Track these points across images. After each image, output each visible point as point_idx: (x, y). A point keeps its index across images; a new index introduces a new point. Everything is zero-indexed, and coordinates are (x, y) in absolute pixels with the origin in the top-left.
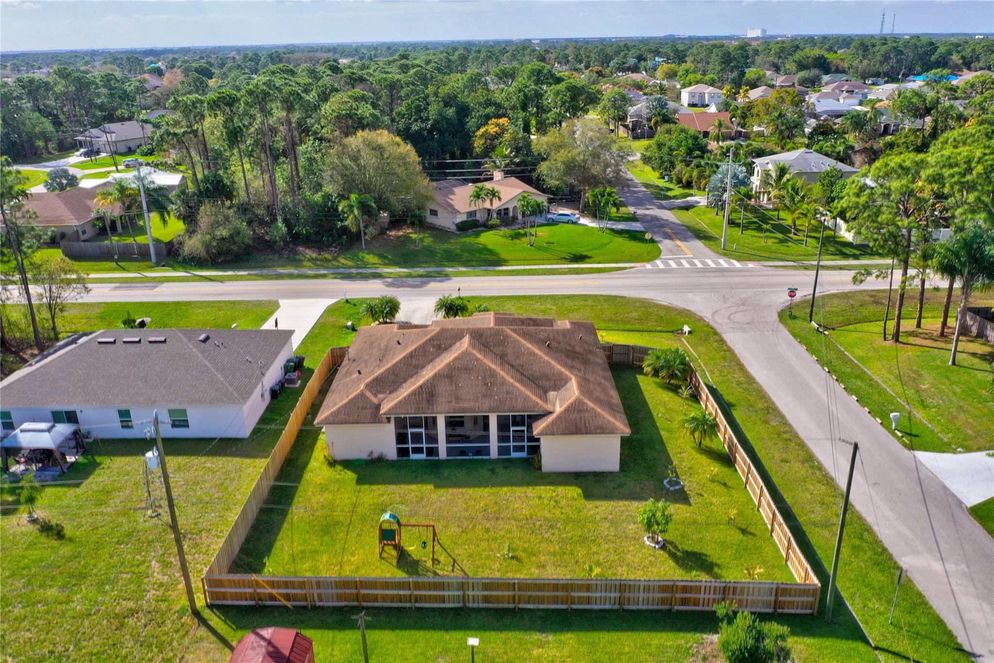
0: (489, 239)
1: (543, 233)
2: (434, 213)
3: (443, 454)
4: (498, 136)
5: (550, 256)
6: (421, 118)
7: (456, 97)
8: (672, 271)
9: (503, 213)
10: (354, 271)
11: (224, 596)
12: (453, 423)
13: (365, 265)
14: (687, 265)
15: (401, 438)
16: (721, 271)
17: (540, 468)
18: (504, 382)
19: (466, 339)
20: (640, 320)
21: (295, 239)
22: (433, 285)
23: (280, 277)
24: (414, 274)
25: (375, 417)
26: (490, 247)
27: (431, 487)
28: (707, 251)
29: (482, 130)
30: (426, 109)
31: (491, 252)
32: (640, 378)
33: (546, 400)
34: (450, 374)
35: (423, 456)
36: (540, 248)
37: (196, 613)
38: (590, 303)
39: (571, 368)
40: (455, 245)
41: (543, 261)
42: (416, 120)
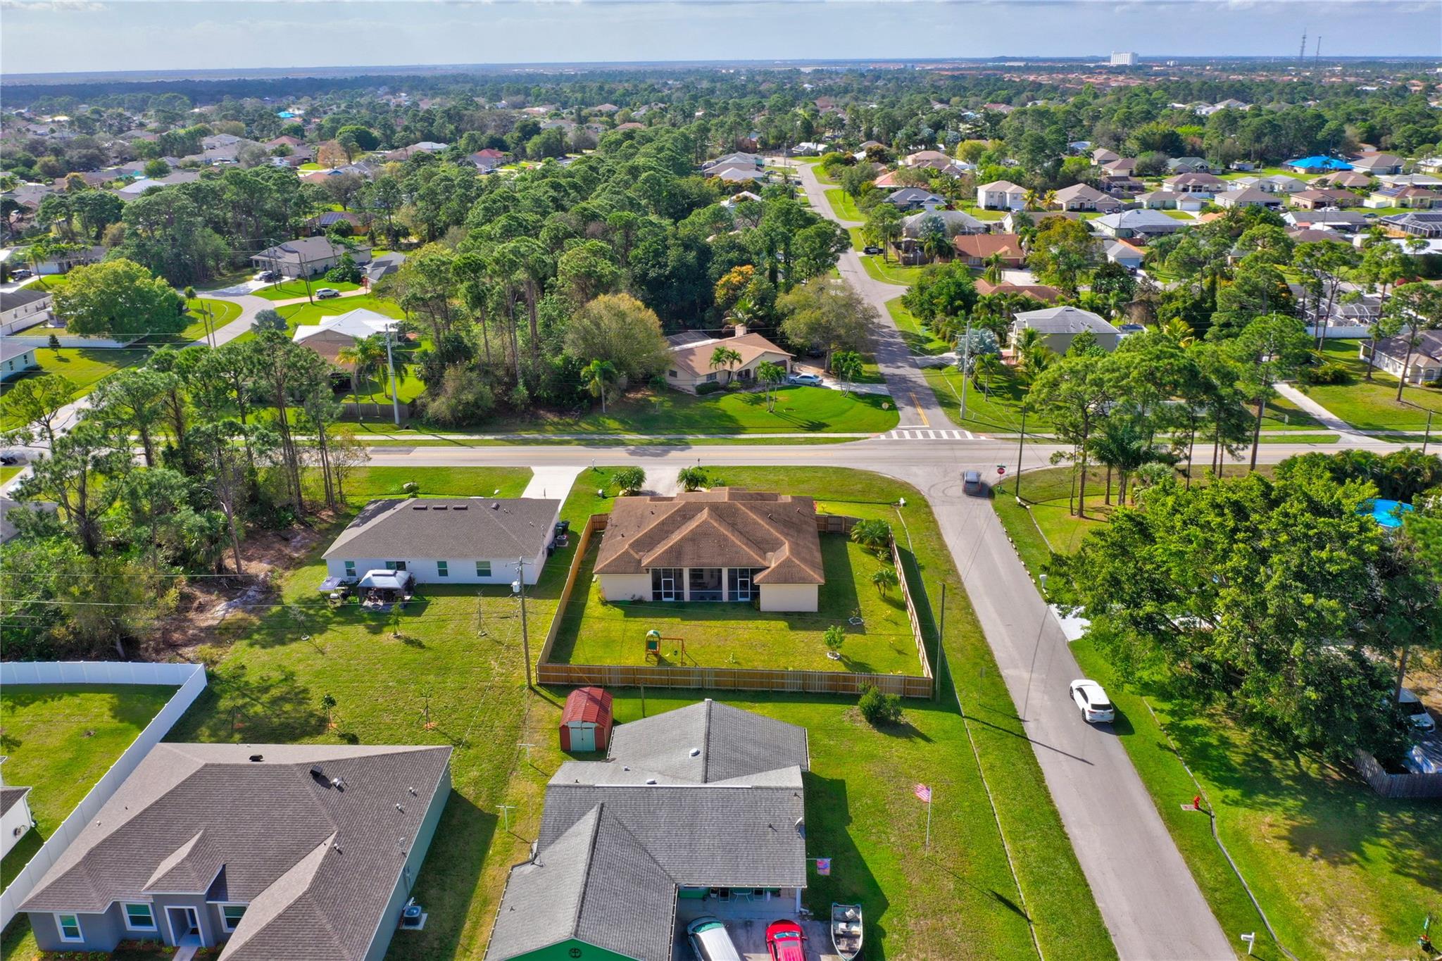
0: (730, 404)
1: (783, 397)
2: (673, 374)
3: (687, 598)
4: (741, 286)
5: (787, 423)
6: (659, 263)
7: (696, 238)
8: (905, 442)
9: (745, 375)
10: (596, 437)
11: (548, 678)
12: (696, 575)
13: (606, 431)
14: (920, 437)
15: (656, 585)
16: (952, 443)
17: (759, 609)
18: (734, 545)
19: (706, 511)
20: (863, 492)
21: (536, 402)
22: (674, 454)
23: (526, 442)
24: (655, 441)
25: (637, 568)
26: (729, 413)
27: (678, 620)
28: (945, 420)
29: (724, 279)
30: (664, 253)
31: (730, 418)
32: (849, 544)
33: (765, 559)
34: (693, 538)
35: (672, 599)
36: (779, 415)
37: (531, 688)
38: (820, 475)
39: (786, 535)
40: (694, 410)
41: (780, 429)
42: (653, 266)
